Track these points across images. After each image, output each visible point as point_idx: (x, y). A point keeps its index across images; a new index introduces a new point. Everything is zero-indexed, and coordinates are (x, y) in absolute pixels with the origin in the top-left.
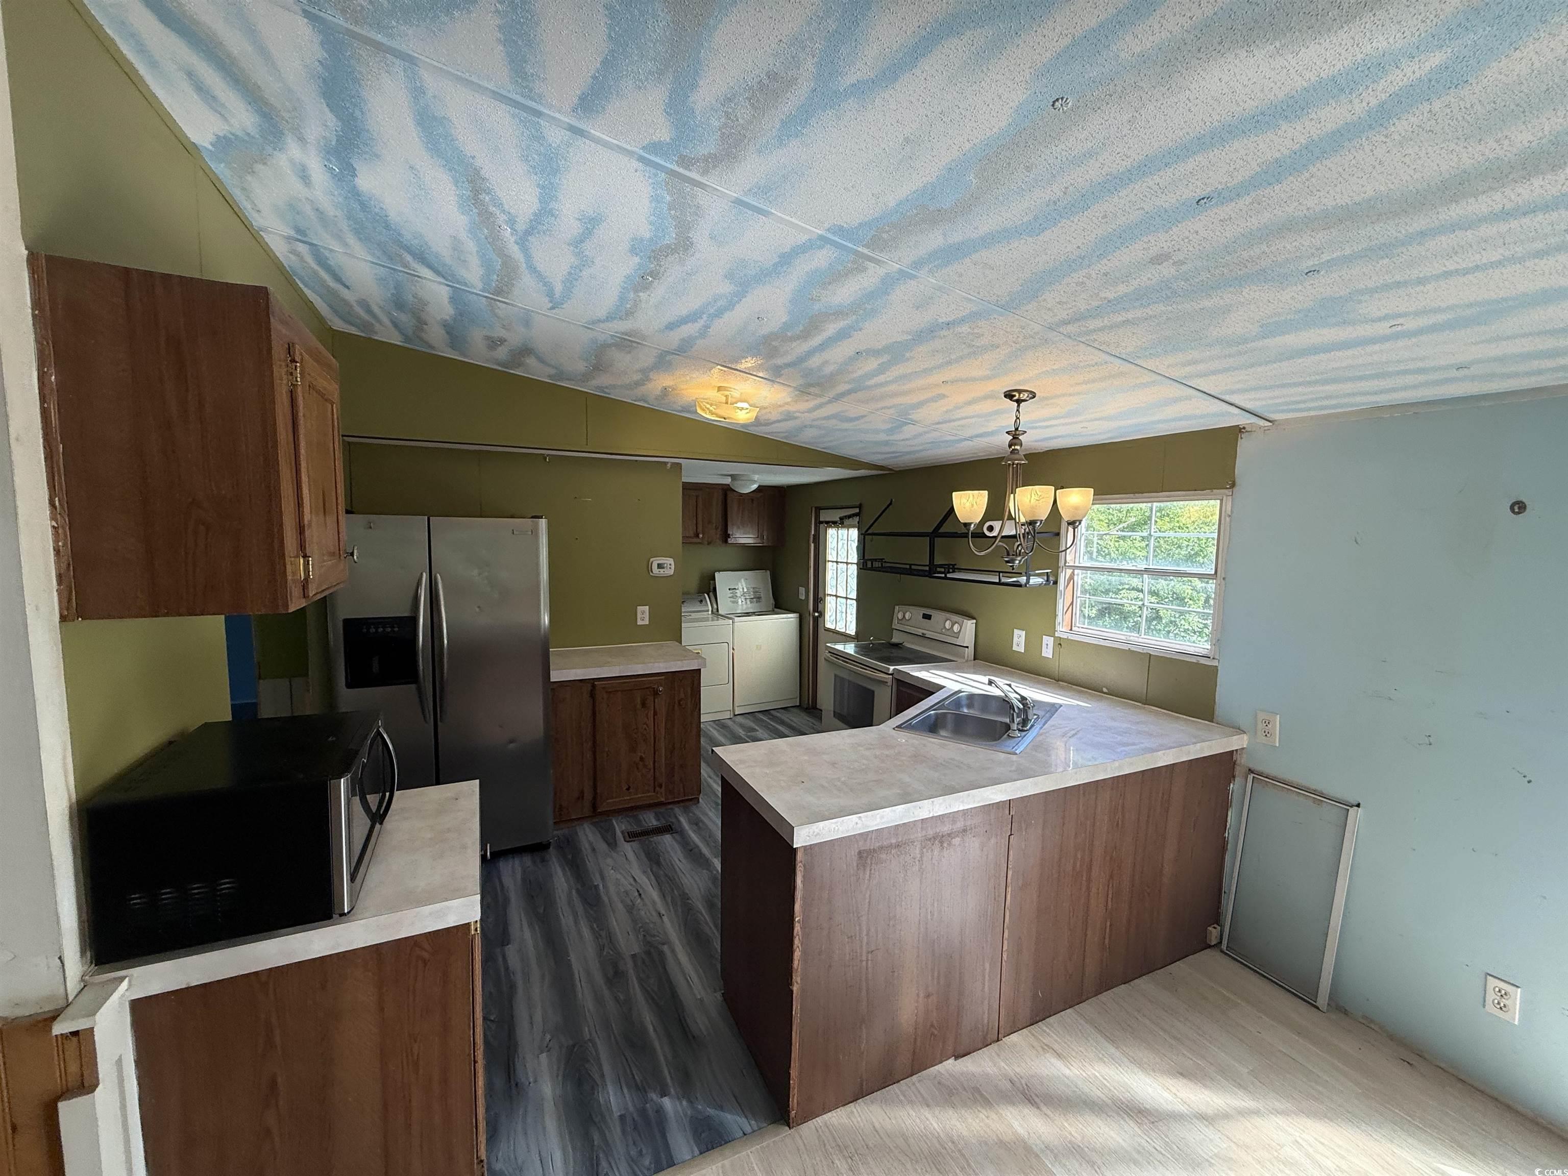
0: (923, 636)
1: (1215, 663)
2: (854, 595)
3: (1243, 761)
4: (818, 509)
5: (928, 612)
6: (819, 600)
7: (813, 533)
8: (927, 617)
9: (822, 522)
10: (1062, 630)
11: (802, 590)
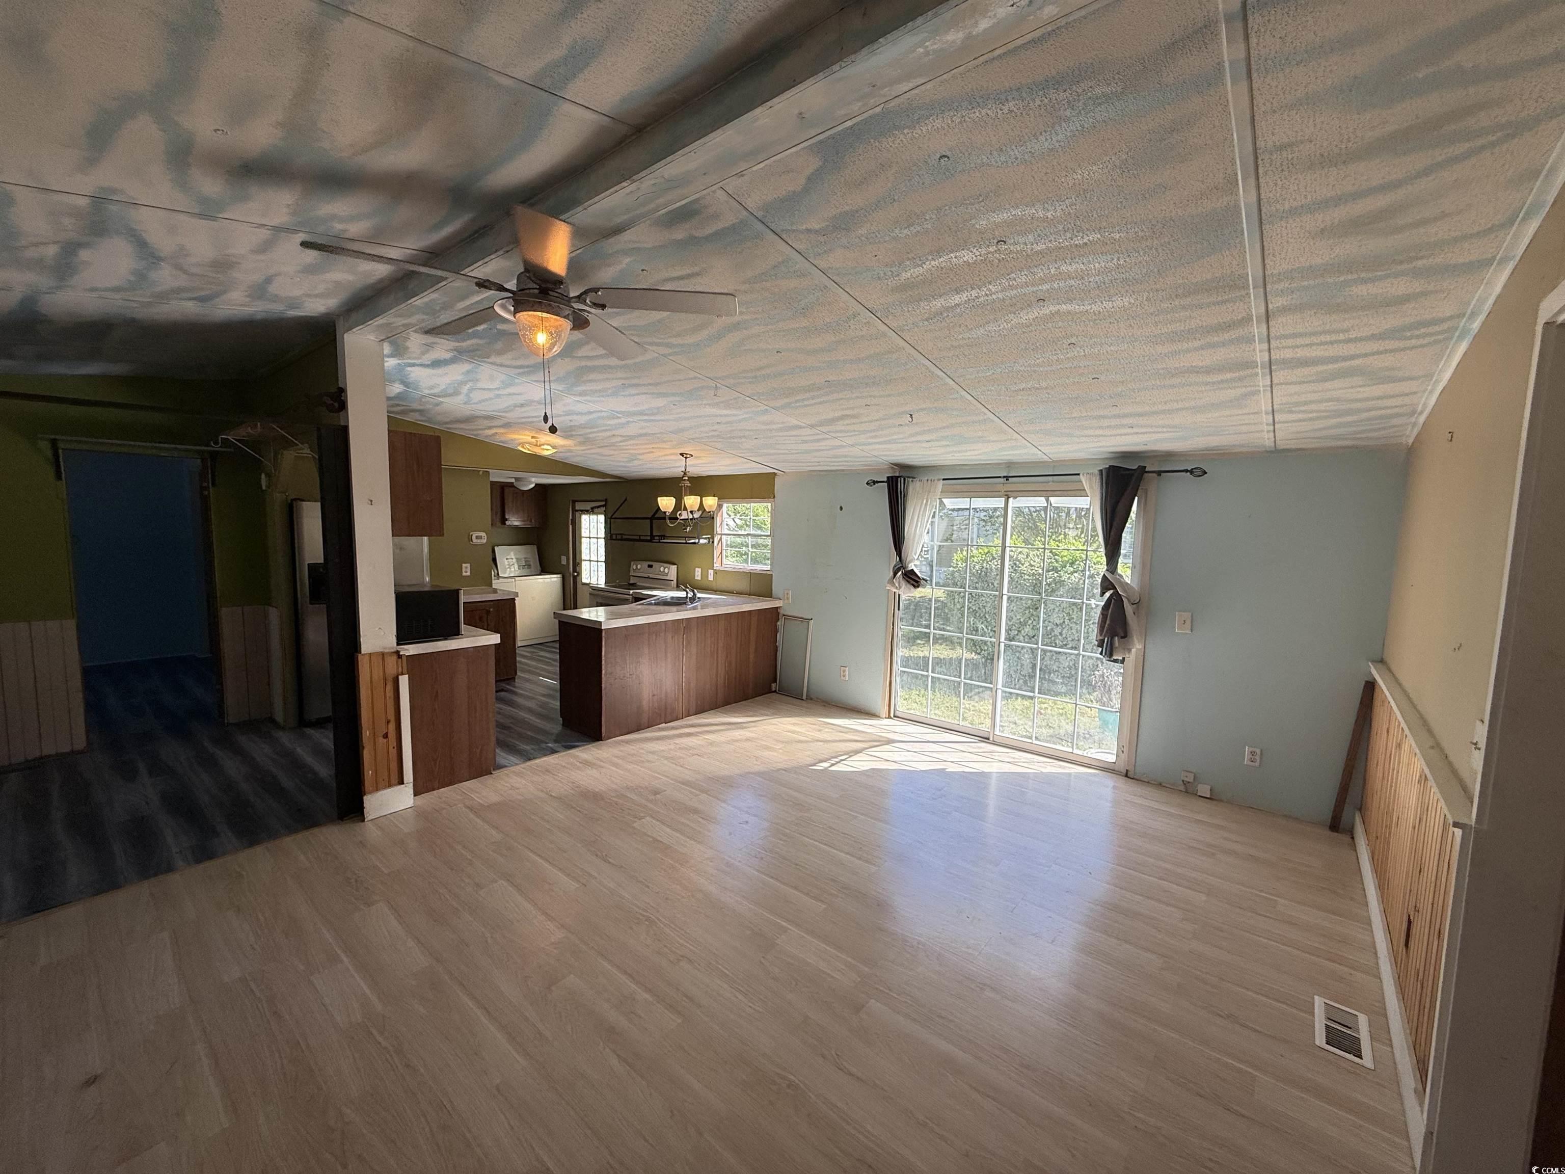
0: (648, 578)
1: (771, 573)
2: (603, 559)
3: (781, 612)
4: (574, 502)
5: (651, 563)
6: (577, 564)
7: (571, 517)
8: (650, 566)
9: (577, 511)
10: (717, 566)
11: (564, 558)
